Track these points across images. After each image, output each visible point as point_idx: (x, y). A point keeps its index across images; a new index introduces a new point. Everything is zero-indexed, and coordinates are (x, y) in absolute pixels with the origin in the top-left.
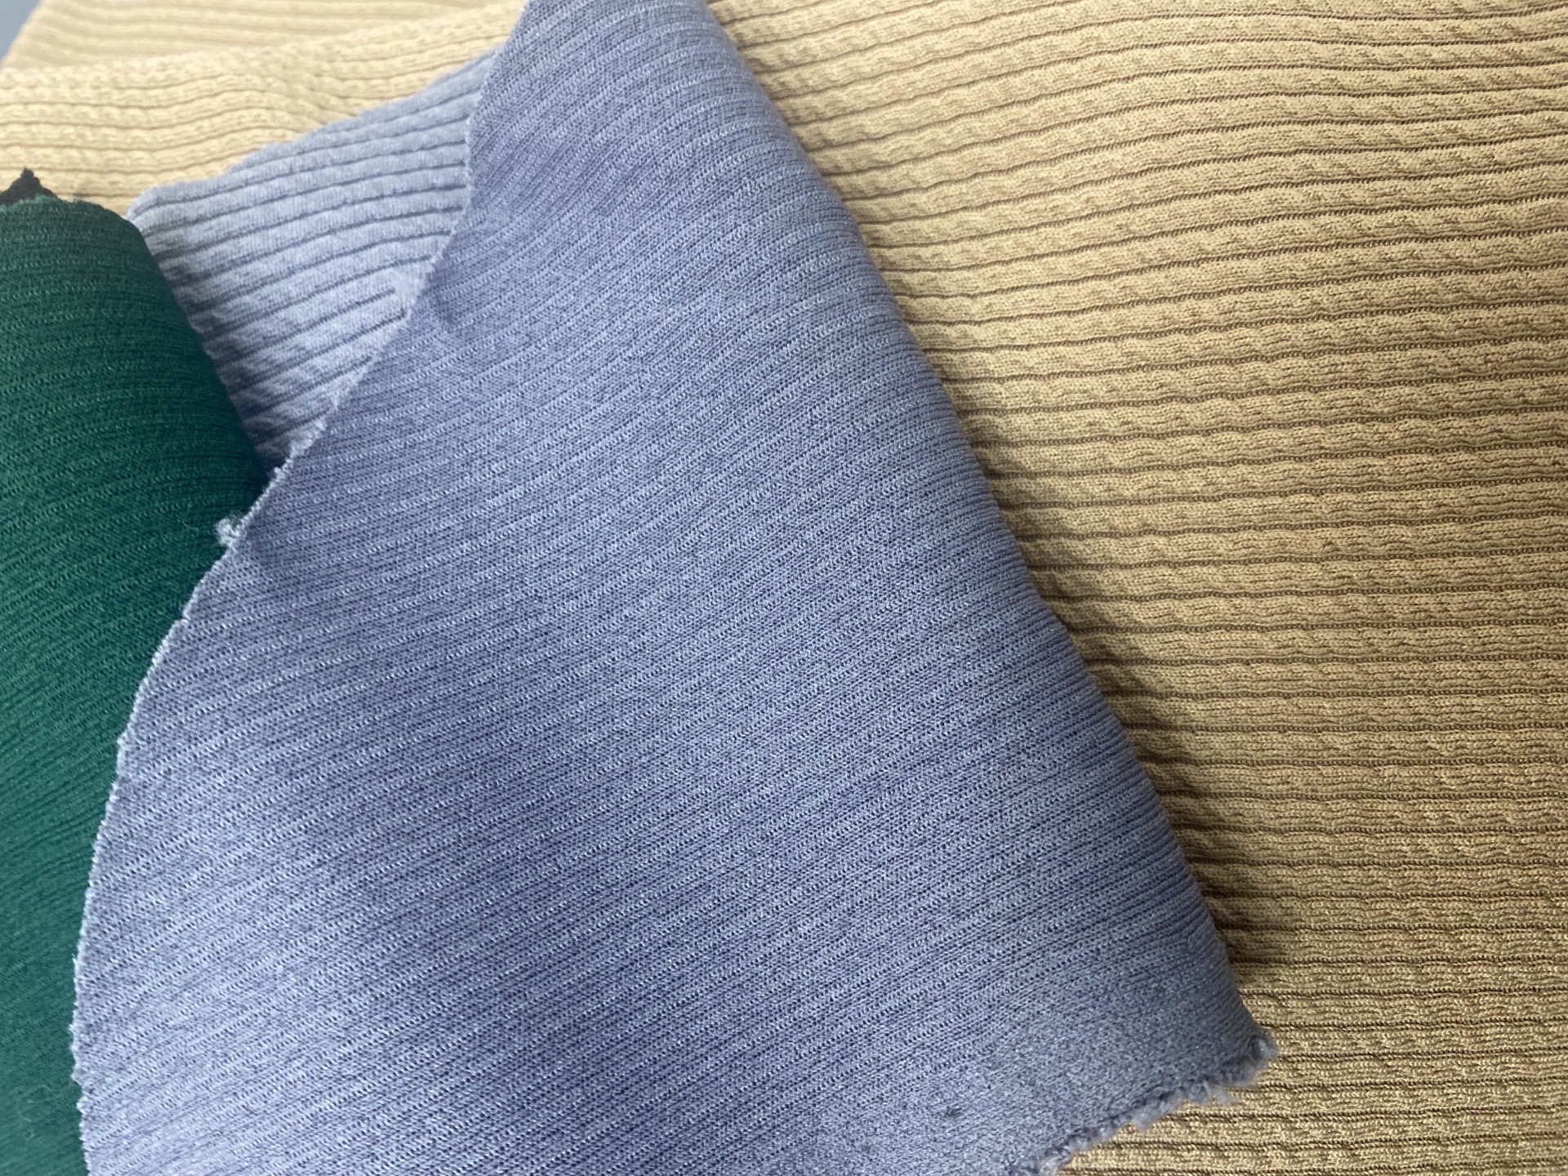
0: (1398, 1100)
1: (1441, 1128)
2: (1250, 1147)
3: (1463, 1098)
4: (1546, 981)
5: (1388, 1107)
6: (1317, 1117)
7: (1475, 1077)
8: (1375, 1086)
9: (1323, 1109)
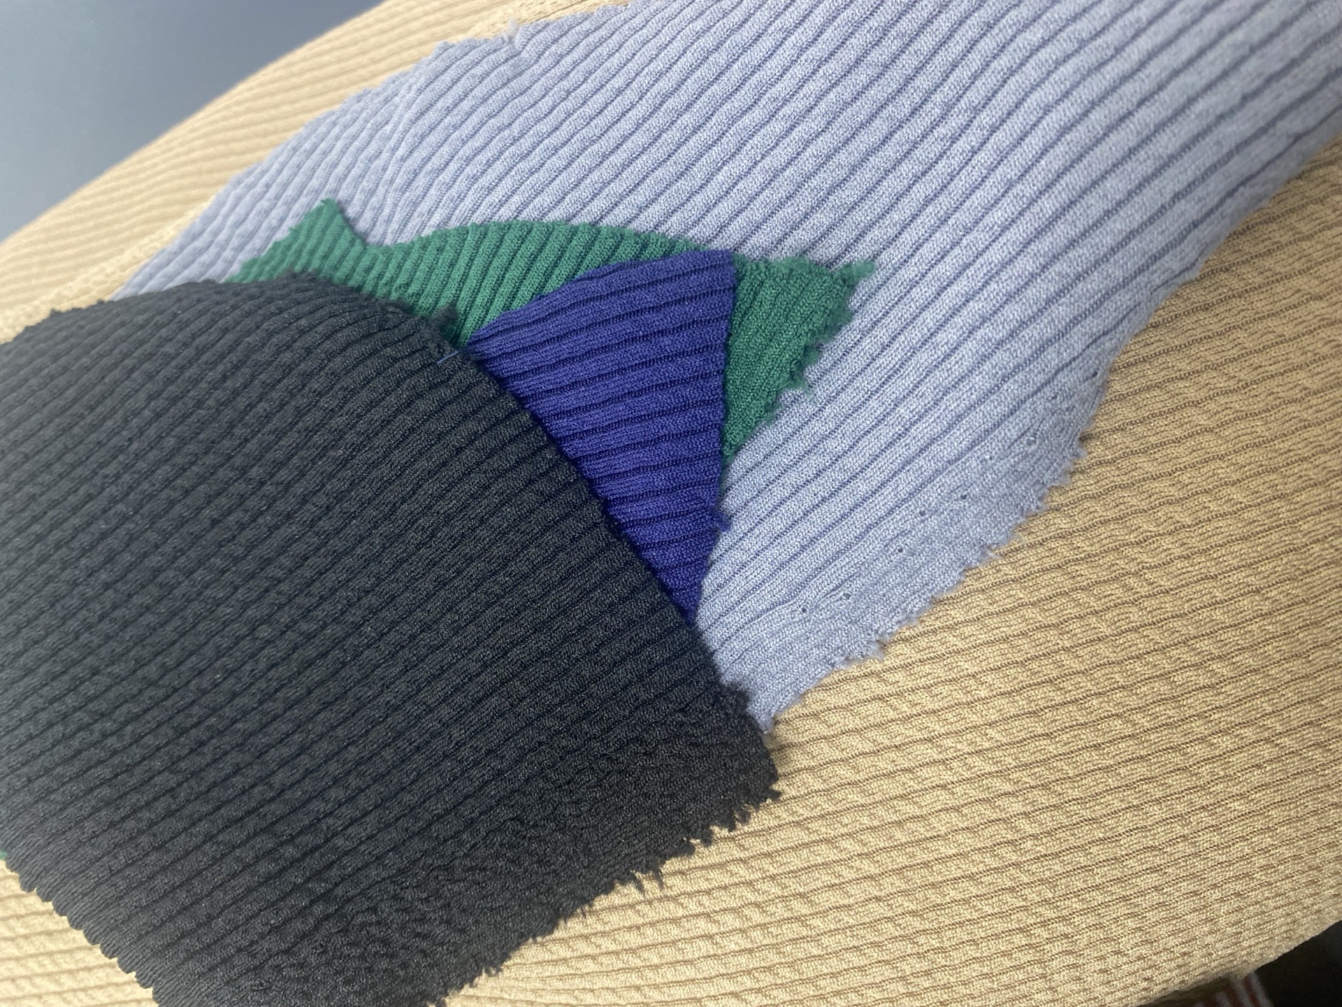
0: (826, 853)
1: (868, 867)
2: (733, 910)
3: (874, 841)
4: (898, 739)
5: (820, 860)
6: (773, 878)
7: (876, 823)
8: (806, 845)
9: (775, 872)
